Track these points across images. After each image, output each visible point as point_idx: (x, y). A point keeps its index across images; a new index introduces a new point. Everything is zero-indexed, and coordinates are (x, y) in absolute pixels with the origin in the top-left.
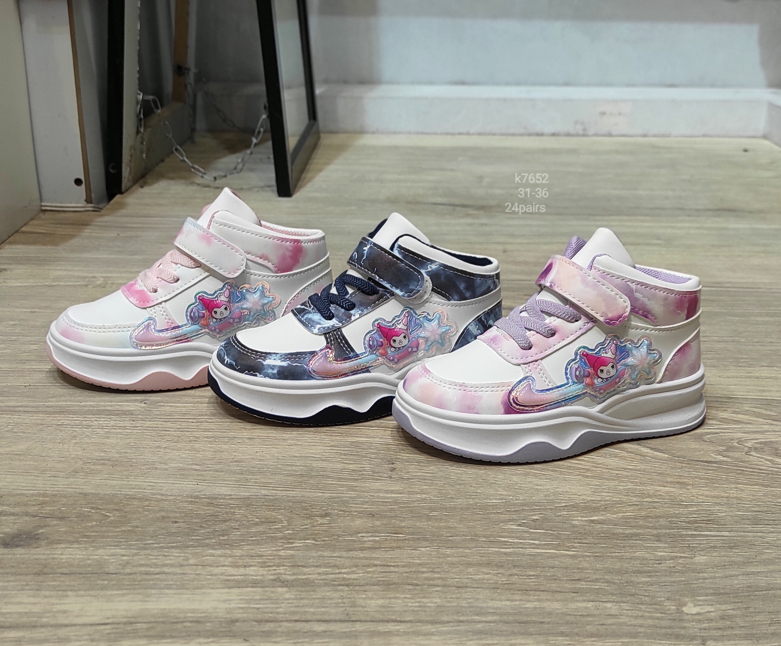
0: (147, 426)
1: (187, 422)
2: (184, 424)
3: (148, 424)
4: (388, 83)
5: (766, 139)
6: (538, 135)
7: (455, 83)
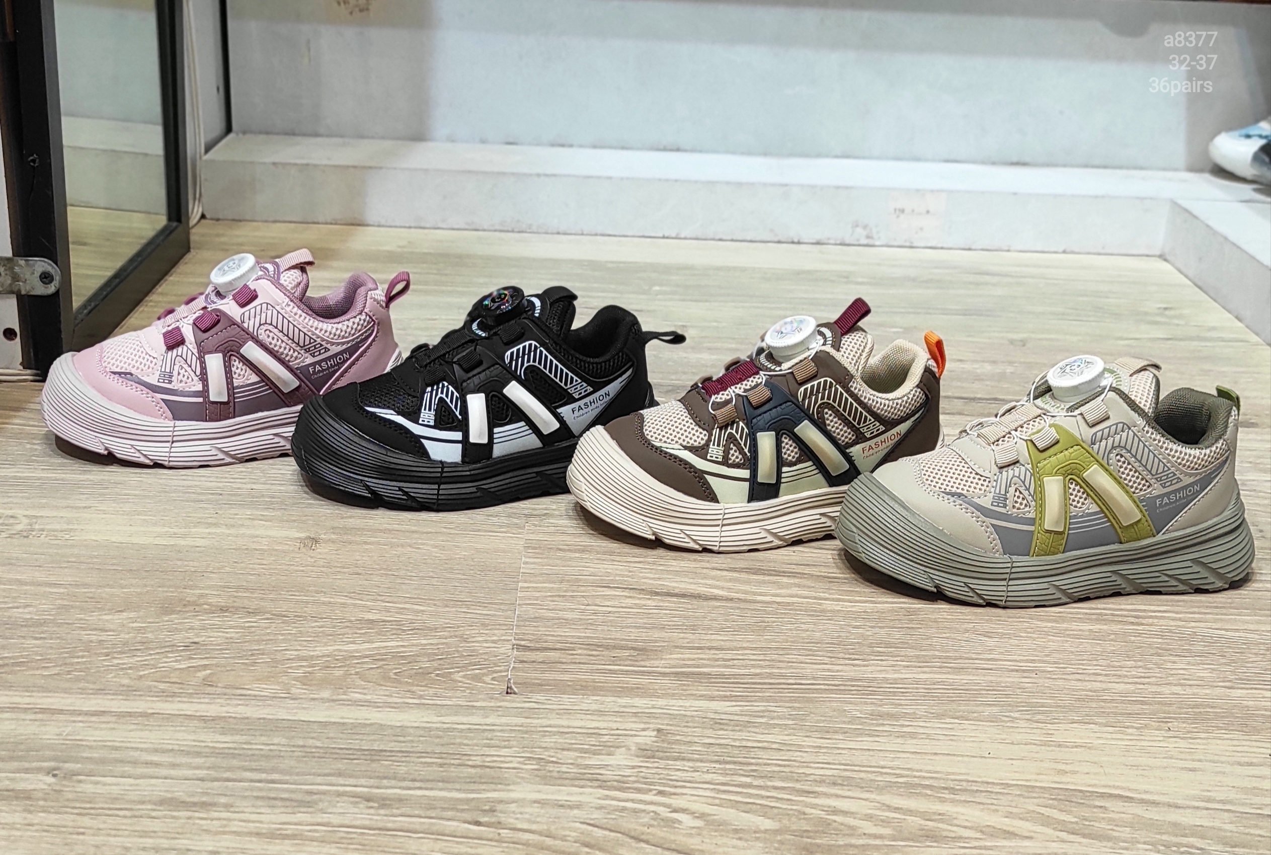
0: (50, 822)
1: (117, 816)
2: (110, 820)
3: (53, 819)
4: (553, 145)
5: (1166, 260)
6: (793, 242)
7: (665, 149)
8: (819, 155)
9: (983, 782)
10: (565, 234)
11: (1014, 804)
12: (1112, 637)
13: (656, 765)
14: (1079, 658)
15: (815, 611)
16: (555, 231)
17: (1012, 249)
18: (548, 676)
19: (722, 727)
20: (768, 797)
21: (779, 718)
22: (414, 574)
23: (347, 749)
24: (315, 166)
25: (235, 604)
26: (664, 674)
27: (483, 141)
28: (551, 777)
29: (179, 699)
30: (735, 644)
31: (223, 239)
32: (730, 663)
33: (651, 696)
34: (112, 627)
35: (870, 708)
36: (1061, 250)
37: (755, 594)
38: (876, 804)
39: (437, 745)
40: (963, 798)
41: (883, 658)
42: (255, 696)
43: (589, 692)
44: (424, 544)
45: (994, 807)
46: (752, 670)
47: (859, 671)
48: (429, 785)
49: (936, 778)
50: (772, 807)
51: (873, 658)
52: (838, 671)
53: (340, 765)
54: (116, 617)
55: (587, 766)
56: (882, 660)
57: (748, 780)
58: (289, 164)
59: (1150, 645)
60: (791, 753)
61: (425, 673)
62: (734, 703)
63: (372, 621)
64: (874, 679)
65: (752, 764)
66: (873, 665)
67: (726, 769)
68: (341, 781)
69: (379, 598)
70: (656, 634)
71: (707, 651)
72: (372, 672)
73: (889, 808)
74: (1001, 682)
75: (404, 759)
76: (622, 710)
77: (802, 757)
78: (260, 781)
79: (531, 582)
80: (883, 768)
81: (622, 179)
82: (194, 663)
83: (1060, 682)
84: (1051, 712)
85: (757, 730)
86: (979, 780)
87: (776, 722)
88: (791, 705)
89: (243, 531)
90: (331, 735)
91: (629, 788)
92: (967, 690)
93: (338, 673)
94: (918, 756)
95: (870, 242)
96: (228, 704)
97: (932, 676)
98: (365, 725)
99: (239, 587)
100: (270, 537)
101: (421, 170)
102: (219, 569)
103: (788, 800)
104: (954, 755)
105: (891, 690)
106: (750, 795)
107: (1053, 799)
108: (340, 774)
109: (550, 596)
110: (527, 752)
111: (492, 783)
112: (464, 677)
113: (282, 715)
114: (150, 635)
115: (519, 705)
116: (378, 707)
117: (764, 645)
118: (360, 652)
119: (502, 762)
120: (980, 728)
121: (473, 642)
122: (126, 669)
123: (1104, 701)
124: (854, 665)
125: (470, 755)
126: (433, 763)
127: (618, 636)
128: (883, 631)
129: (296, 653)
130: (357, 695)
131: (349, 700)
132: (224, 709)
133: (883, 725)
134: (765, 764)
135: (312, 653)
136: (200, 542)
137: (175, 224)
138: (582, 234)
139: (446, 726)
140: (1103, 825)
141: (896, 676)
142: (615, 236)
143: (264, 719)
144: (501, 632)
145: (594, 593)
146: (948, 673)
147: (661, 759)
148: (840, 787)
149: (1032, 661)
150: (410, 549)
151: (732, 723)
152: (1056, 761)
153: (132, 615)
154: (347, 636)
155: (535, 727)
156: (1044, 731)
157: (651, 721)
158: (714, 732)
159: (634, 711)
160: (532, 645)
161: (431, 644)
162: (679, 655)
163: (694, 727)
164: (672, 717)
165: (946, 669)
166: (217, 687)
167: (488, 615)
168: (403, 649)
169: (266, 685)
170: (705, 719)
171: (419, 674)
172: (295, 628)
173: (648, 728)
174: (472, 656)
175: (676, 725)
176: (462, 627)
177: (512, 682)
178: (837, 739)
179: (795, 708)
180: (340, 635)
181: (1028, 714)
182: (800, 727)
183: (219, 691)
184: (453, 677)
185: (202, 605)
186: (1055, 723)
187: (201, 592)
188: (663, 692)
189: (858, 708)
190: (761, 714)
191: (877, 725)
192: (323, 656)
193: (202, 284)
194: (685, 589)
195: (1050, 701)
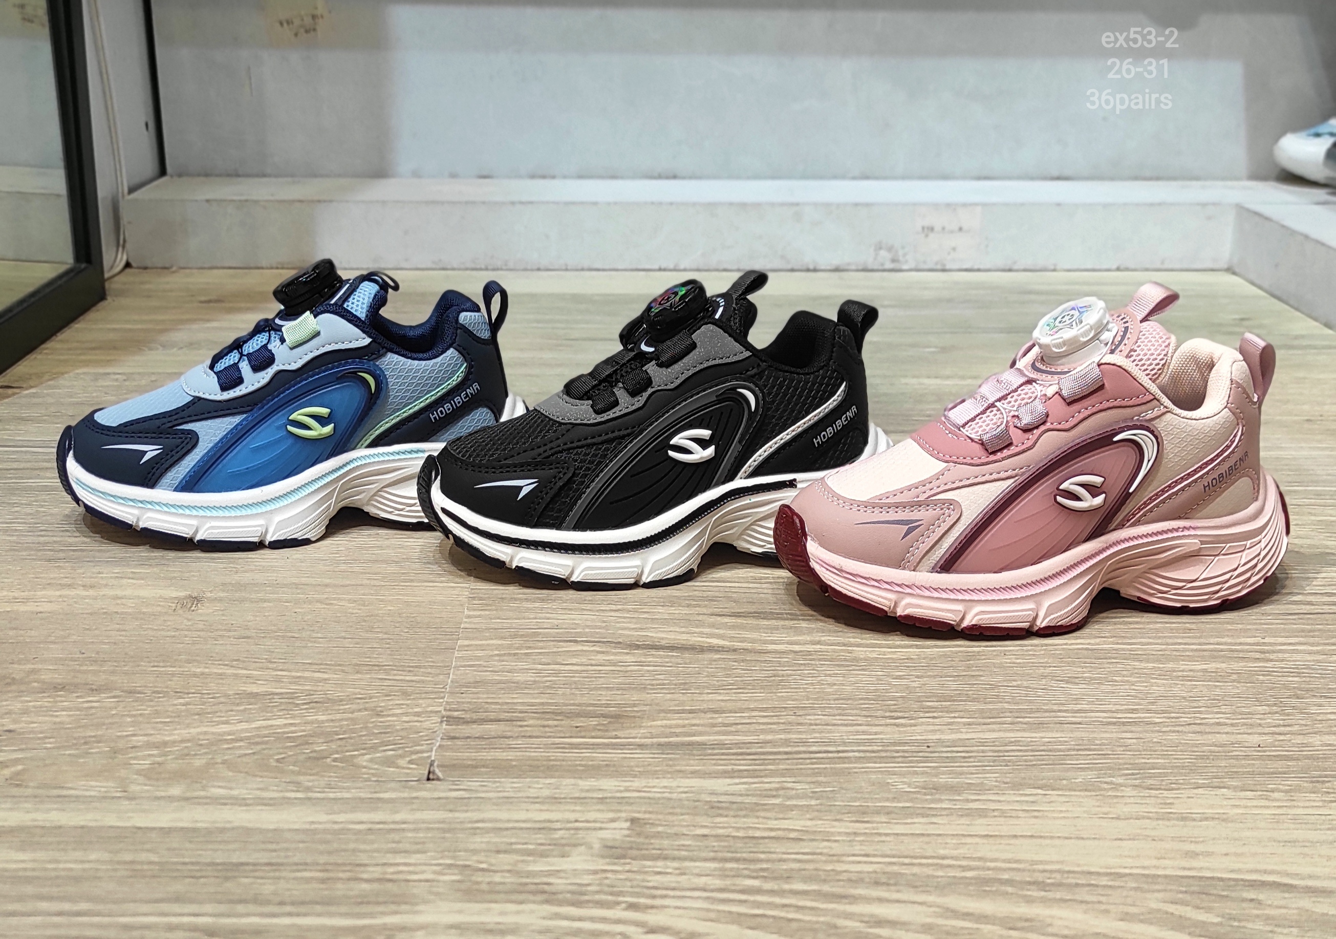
4: (533, 176)
5: (1234, 273)
6: (808, 270)
7: (660, 177)
8: (835, 177)
9: (1083, 873)
10: (547, 269)
11: (1129, 901)
12: (1234, 677)
13: (627, 868)
14: (1195, 704)
15: (845, 660)
16: (535, 267)
17: (1058, 267)
18: (485, 756)
19: (720, 812)
20: (785, 906)
21: (798, 797)
22: (319, 635)
23: (192, 863)
24: (256, 202)
25: (76, 681)
26: (641, 746)
27: (453, 176)
28: (477, 890)
30: (739, 704)
31: (147, 286)
32: (733, 729)
33: (626, 775)
35: (921, 779)
36: (1114, 267)
37: (765, 642)
38: (937, 910)
39: (321, 853)
40: (1058, 895)
41: (935, 714)
42: (77, 797)
43: (541, 775)
44: (339, 599)
45: (1103, 907)
46: (761, 737)
47: (905, 732)
48: (302, 909)
49: (1019, 870)
50: (790, 920)
51: (922, 715)
52: (876, 734)
53: (178, 887)
55: (530, 874)
56: (934, 717)
57: (756, 883)
58: (225, 201)
59: (1286, 687)
60: (815, 844)
61: (318, 758)
62: (737, 781)
63: (255, 695)
65: (761, 861)
66: (922, 724)
67: (726, 870)
68: (176, 908)
69: (270, 666)
70: (635, 697)
71: (703, 715)
72: (245, 759)
73: (956, 914)
74: (1096, 738)
75: (272, 874)
76: (583, 795)
77: (830, 848)
78: (60, 914)
79: (473, 639)
80: (943, 858)
81: (609, 204)
83: (1173, 736)
84: (1166, 775)
85: (768, 815)
86: (1076, 869)
87: (794, 802)
88: (814, 779)
89: (105, 591)
90: (175, 845)
91: (588, 901)
92: (1050, 751)
94: (991, 840)
95: (896, 266)
96: (37, 810)
97: (1002, 734)
98: (222, 830)
100: (139, 597)
101: (377, 202)
102: (63, 638)
103: (812, 909)
104: (1041, 837)
105: (949, 755)
106: (759, 905)
107: (1186, 892)
108: (178, 899)
109: (497, 655)
110: (448, 857)
111: (393, 903)
112: (371, 760)
113: (111, 820)
115: (443, 795)
116: (247, 805)
117: (777, 705)
118: (233, 734)
119: (410, 873)
120: (1073, 799)
121: (389, 716)
123: (1237, 758)
124: (898, 726)
125: (365, 865)
126: (312, 878)
127: (585, 700)
128: (933, 682)
129: (146, 738)
130: (219, 791)
131: (207, 798)
133: (940, 801)
134: (780, 860)
135: (167, 738)
136: (47, 607)
137: (83, 266)
138: (567, 270)
139: (336, 827)
140: (1259, 926)
141: (954, 736)
142: (604, 270)
143: (82, 827)
144: (430, 701)
145: (555, 650)
146: (1024, 730)
147: (634, 859)
148: (884, 888)
149: (1133, 711)
150: (319, 605)
151: (735, 806)
152: (1181, 839)
154: (218, 714)
155: (461, 822)
156: (1159, 801)
157: (624, 808)
158: (709, 819)
159: (600, 796)
160: (468, 716)
161: (332, 720)
162: (665, 722)
163: (682, 814)
164: (652, 801)
165: (1020, 725)
166: (26, 787)
167: (412, 681)
168: (293, 729)
169: (96, 781)
170: (697, 803)
171: (310, 758)
172: (152, 706)
173: (619, 818)
174: (385, 733)
175: (657, 813)
176: (376, 697)
177: (435, 764)
178: (878, 823)
179: (819, 784)
180: (209, 713)
181: (1136, 779)
182: (827, 808)
183: (29, 791)
184: (355, 761)
185: (30, 682)
186: (1173, 789)
187: (33, 666)
188: (641, 769)
189: (905, 780)
190: (774, 793)
191: (933, 801)
192: (182, 741)
193: (114, 330)
194: (675, 639)
195: (1162, 761)
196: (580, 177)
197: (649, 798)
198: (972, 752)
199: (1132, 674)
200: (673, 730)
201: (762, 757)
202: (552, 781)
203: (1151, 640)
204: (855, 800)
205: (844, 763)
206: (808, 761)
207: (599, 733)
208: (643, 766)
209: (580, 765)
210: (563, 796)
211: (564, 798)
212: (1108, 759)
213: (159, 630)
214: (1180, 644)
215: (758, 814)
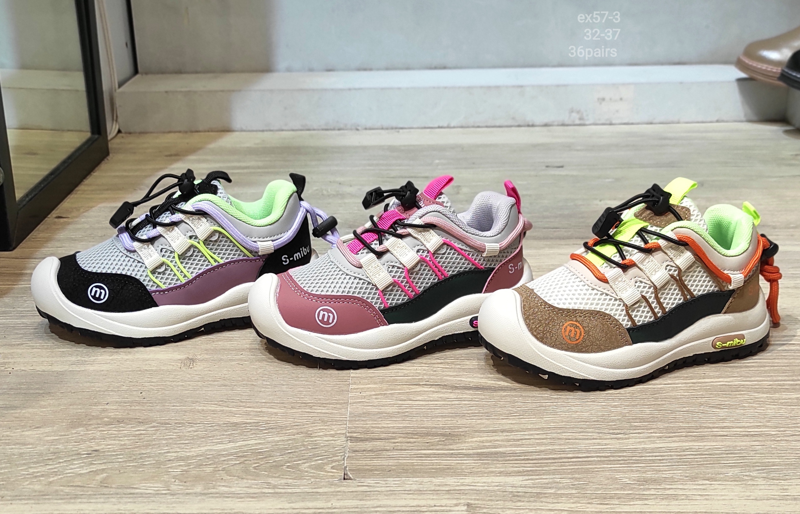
4: (359, 69)
6: (529, 126)
7: (436, 68)
10: (371, 129)
14: (794, 422)
17: (680, 121)
18: (376, 462)
19: (519, 499)
21: (564, 488)
22: (268, 383)
24: (195, 92)
25: (129, 416)
26: (467, 455)
27: (311, 70)
29: (80, 500)
30: (522, 426)
31: (132, 145)
32: (520, 442)
33: (459, 475)
34: (31, 441)
35: (636, 475)
36: (715, 119)
41: (640, 431)
42: (141, 494)
43: (410, 475)
46: (538, 448)
47: (623, 443)
51: (632, 431)
52: (606, 445)
54: (35, 433)
56: (639, 433)
58: (177, 92)
61: (277, 466)
62: (527, 478)
63: (236, 424)
64: (635, 450)
66: (633, 438)
69: (241, 404)
70: (462, 421)
71: (501, 434)
72: (237, 467)
74: (736, 446)
76: (437, 488)
81: (407, 89)
82: (94, 468)
83: (784, 444)
84: (781, 469)
85: (548, 500)
87: (562, 492)
88: (572, 475)
92: (711, 454)
93: (209, 470)
95: (582, 122)
96: (119, 502)
97: (681, 443)
99: (132, 402)
101: (268, 90)
102: (118, 387)
105: (651, 458)
109: (374, 394)
112: (310, 467)
113: (164, 508)
114: (60, 446)
115: (354, 489)
116: (241, 497)
117: (544, 425)
118: (227, 450)
120: (728, 487)
121: (316, 436)
122: (39, 476)
124: (618, 439)
127: (429, 424)
129: (175, 454)
130: (223, 488)
131: (217, 493)
132: (116, 507)
133: (649, 489)
135: (188, 454)
136: (105, 367)
137: (96, 136)
138: (382, 129)
141: (652, 446)
144: (338, 426)
145: (408, 391)
146: (694, 441)
149: (758, 427)
151: (527, 495)
153: (47, 430)
154: (215, 437)
155: (367, 508)
156: (780, 487)
157: (462, 497)
158: (514, 504)
159: (447, 489)
160: (363, 437)
161: (283, 440)
162: (479, 438)
163: (497, 501)
164: (478, 492)
165: (690, 438)
166: (111, 487)
167: (327, 413)
168: (261, 446)
169: (151, 483)
170: (505, 493)
171: (273, 466)
172: (176, 433)
173: (460, 504)
174: (315, 448)
175: (482, 500)
176: (307, 424)
177: (347, 469)
178: (614, 504)
179: (576, 479)
180: (210, 437)
181: (764, 473)
182: (582, 495)
183: (113, 491)
184: (300, 467)
185: (103, 418)
186: (786, 480)
187: (103, 407)
188: (469, 471)
189: (626, 476)
190: (549, 486)
191: (644, 490)
192: (197, 456)
193: (117, 176)
194: (479, 383)
195: (779, 460)
196: (387, 69)
197: (476, 490)
198: (664, 456)
199: (754, 402)
200: (485, 444)
201: (540, 462)
202: (417, 479)
203: (764, 379)
204: (599, 489)
205: (589, 465)
206: (567, 464)
207: (441, 447)
208: (470, 469)
209: (433, 469)
210: (425, 489)
211: (426, 491)
212: (747, 459)
213: (174, 381)
214: (781, 381)
215: (542, 499)
